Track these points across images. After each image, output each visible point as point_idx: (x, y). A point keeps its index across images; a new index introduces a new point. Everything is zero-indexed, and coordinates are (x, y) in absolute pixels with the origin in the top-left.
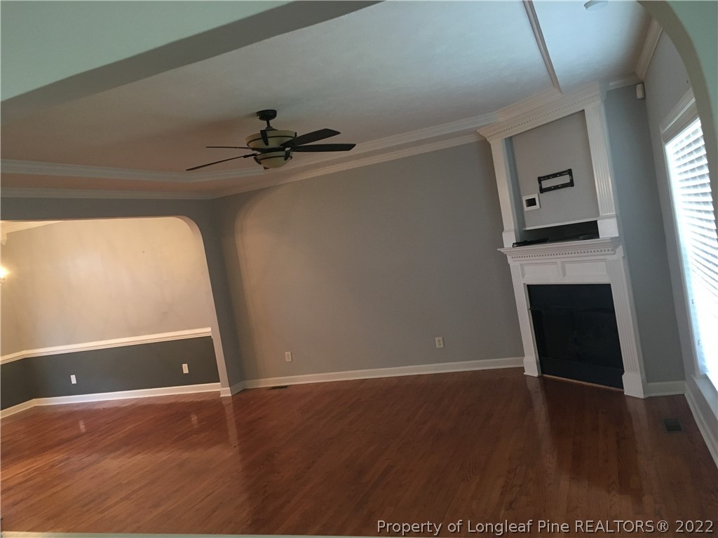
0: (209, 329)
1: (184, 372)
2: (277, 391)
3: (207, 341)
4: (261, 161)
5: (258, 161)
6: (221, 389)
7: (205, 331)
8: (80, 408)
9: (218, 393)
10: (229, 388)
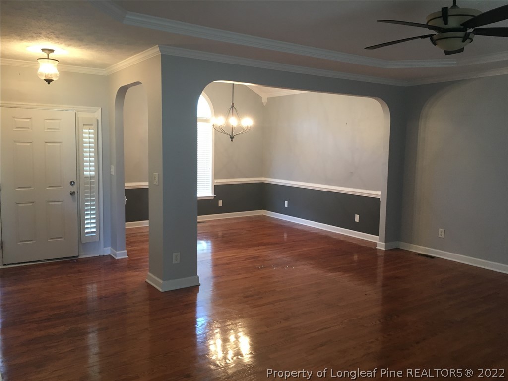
0: (379, 193)
1: (356, 221)
2: (423, 258)
3: (376, 201)
4: (437, 42)
5: (434, 42)
6: (379, 242)
7: (376, 194)
8: (287, 224)
9: (375, 244)
10: (384, 243)
